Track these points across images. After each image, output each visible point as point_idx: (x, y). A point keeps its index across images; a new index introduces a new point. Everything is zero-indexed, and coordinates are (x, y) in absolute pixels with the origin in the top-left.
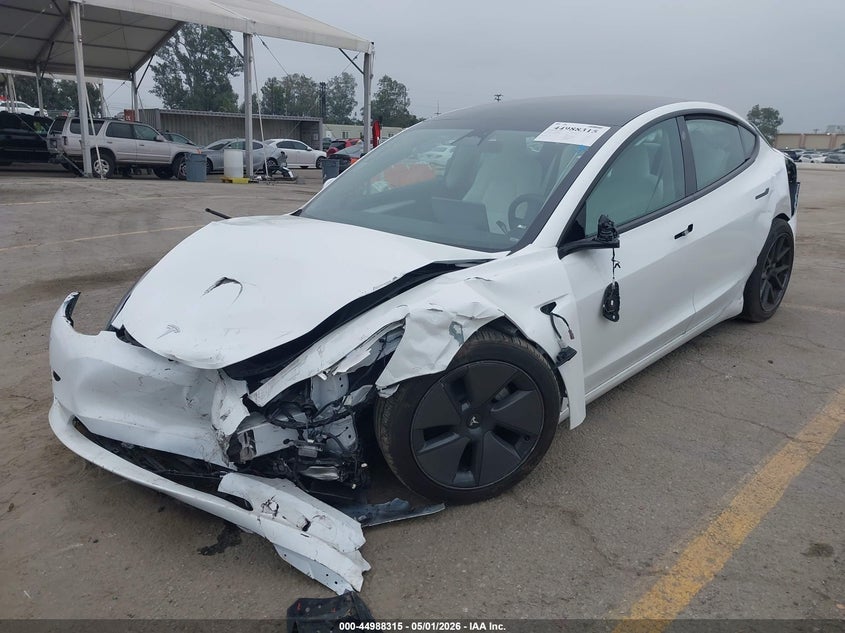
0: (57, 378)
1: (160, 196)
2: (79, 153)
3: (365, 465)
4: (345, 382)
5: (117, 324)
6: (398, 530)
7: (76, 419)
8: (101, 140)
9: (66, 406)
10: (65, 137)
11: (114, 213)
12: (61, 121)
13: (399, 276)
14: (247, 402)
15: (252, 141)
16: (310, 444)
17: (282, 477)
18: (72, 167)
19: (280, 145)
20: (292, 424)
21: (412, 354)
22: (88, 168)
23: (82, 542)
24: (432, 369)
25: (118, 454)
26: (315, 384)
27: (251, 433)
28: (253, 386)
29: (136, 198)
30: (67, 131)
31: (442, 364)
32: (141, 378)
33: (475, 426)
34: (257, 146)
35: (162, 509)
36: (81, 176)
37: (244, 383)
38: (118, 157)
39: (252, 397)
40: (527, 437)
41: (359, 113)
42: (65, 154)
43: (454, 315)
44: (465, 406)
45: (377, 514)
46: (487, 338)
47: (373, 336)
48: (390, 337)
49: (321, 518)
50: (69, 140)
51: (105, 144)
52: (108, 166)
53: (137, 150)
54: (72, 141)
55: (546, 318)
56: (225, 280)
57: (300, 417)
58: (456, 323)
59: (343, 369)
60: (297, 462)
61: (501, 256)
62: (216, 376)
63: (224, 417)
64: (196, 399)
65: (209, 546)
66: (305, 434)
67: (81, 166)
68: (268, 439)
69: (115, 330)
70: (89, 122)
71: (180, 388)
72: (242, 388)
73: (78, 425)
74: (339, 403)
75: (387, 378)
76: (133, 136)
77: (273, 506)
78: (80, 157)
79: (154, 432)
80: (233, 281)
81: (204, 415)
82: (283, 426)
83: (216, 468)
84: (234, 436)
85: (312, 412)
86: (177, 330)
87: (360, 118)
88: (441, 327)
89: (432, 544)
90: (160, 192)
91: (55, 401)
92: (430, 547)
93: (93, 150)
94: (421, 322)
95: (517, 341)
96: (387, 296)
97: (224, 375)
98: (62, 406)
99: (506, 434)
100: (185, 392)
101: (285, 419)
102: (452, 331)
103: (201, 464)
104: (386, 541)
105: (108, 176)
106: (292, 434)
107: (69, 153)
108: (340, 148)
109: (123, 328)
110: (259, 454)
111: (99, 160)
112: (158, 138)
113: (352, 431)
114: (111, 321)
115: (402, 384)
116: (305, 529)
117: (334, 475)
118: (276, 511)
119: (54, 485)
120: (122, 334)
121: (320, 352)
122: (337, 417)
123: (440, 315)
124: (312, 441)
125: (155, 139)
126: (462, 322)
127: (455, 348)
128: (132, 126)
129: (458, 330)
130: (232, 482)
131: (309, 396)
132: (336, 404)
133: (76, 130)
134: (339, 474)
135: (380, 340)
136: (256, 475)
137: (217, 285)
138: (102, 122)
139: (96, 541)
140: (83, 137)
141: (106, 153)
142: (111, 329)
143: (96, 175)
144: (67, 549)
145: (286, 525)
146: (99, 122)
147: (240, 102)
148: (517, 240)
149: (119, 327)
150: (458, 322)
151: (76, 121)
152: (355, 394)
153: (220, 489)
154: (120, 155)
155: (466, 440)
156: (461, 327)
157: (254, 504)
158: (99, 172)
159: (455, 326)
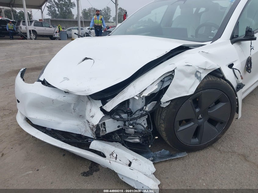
0: (19, 102)
1: (52, 44)
2: (26, 32)
3: (157, 137)
4: (144, 100)
5: (42, 79)
6: (167, 164)
7: (27, 118)
8: (32, 27)
9: (22, 113)
10: (21, 27)
11: (38, 49)
12: (19, 22)
13: (168, 51)
14: (102, 110)
15: (80, 27)
16: (131, 128)
17: (116, 142)
18: (24, 36)
19: (89, 29)
20: (121, 119)
21: (178, 87)
22: (29, 36)
23: (32, 171)
24: (188, 93)
25: (45, 133)
26: (131, 101)
27: (104, 124)
28: (104, 103)
29: (45, 45)
30: (21, 25)
31: (192, 91)
32: (53, 100)
33: (200, 119)
34: (82, 29)
35: (64, 155)
36: (26, 39)
37: (100, 101)
38: (38, 33)
39: (104, 108)
40: (222, 123)
41: (112, 19)
42: (21, 32)
43: (197, 68)
44: (197, 110)
45: (156, 156)
46: (210, 79)
47: (158, 79)
48: (166, 79)
49: (136, 160)
50: (22, 28)
51: (33, 29)
52: (35, 36)
53: (44, 31)
54: (23, 28)
55: (231, 70)
56: (86, 59)
57: (124, 116)
58: (198, 72)
59: (146, 94)
60: (123, 135)
61: (208, 43)
62: (86, 99)
63: (92, 117)
64: (77, 109)
65: (86, 171)
66: (127, 123)
67: (26, 36)
68: (111, 126)
69: (41, 81)
70: (28, 22)
71: (70, 104)
72: (99, 103)
73: (28, 120)
74: (142, 109)
75: (166, 98)
76: (42, 26)
77: (115, 155)
78: (26, 33)
79: (59, 123)
80: (90, 59)
81: (81, 116)
82: (118, 120)
83: (87, 138)
84: (98, 125)
85: (130, 113)
86: (68, 80)
87: (112, 21)
88: (191, 73)
89: (185, 170)
90: (52, 43)
91: (19, 111)
92: (184, 172)
93: (30, 31)
94: (181, 71)
95: (222, 80)
96: (163, 60)
97: (90, 98)
98: (21, 113)
99: (212, 122)
100: (72, 106)
101: (118, 117)
102: (196, 75)
103: (80, 136)
104: (163, 169)
105: (35, 39)
106: (121, 123)
107: (22, 32)
108: (108, 29)
109: (44, 80)
110: (107, 132)
111: (32, 34)
112: (50, 26)
113: (146, 122)
114: (39, 78)
115: (172, 101)
116: (130, 165)
117: (137, 140)
118: (116, 157)
119: (20, 144)
120: (44, 83)
121: (134, 87)
122: (142, 116)
123: (190, 67)
124: (132, 127)
125: (49, 27)
126: (201, 71)
127: (198, 83)
128: (42, 23)
129: (199, 75)
130: (95, 145)
131: (128, 107)
132: (141, 110)
133: (24, 24)
134: (140, 140)
135: (161, 81)
136: (105, 141)
137: (83, 61)
138: (32, 22)
139: (38, 170)
140: (26, 26)
141: (34, 31)
142: (39, 81)
143: (31, 39)
144: (26, 174)
145: (121, 163)
146: (31, 22)
147: (75, 17)
148: (212, 37)
149: (42, 80)
150: (199, 71)
151: (24, 22)
152: (149, 105)
153: (90, 148)
154: (38, 32)
155: (196, 125)
156: (200, 73)
157: (106, 154)
158: (32, 38)
159: (198, 73)
